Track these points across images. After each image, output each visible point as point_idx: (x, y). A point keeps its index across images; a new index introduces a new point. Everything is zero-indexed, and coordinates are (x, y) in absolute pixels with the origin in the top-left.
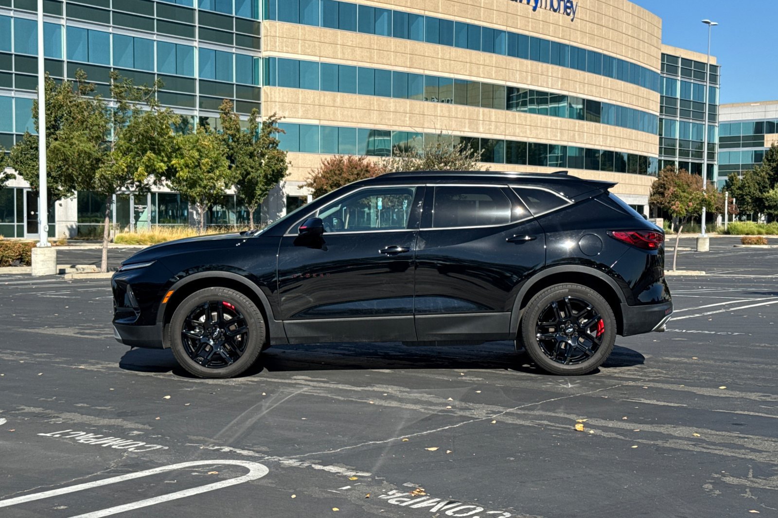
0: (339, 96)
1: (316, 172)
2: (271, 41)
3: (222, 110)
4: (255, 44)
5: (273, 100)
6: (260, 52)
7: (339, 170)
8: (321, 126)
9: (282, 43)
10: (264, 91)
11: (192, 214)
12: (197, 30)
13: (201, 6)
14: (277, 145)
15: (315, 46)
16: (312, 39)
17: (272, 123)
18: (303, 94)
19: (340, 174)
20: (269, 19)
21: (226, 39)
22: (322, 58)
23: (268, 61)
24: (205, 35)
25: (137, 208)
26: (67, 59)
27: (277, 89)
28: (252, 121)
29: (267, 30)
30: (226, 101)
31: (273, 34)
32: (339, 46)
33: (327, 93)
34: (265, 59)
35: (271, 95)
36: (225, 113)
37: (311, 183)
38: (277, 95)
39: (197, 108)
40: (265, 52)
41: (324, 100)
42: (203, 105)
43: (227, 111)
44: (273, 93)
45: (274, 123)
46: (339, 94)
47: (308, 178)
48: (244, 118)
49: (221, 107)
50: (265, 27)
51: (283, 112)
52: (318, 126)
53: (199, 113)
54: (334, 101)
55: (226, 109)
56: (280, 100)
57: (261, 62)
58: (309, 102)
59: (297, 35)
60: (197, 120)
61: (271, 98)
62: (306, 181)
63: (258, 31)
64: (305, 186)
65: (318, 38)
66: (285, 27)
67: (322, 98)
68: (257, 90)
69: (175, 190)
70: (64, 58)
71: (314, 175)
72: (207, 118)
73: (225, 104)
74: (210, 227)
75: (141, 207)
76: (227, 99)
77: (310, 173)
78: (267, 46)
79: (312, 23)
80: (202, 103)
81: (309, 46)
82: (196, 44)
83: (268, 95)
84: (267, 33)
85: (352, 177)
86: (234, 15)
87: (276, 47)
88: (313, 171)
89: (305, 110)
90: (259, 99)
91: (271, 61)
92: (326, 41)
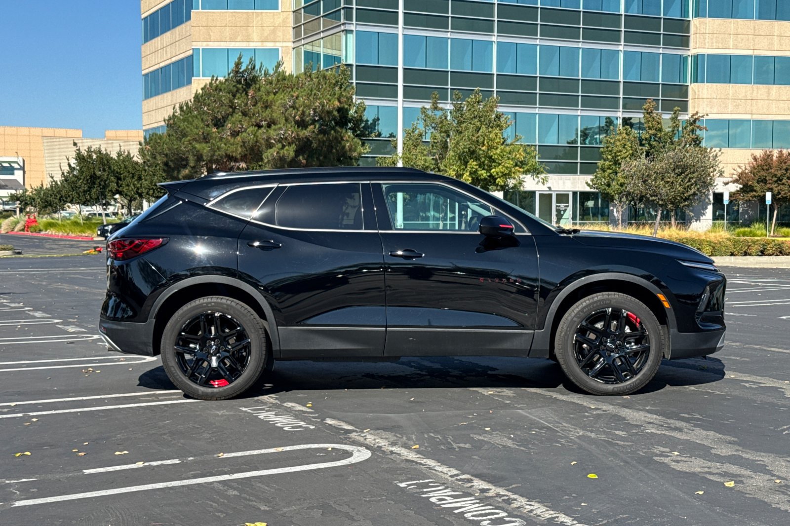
0: (775, 88)
1: (743, 168)
2: (700, 38)
3: (645, 110)
4: (684, 42)
5: (700, 97)
6: (689, 50)
7: (766, 165)
8: (753, 121)
9: (712, 39)
10: (692, 88)
11: (613, 211)
12: (623, 34)
13: (629, 11)
14: (700, 142)
15: (748, 40)
16: (745, 33)
17: (695, 121)
18: (731, 89)
19: (768, 170)
20: (698, 16)
21: (653, 40)
22: (755, 51)
23: (696, 58)
24: (631, 39)
25: (559, 206)
26: (497, 71)
27: (706, 85)
28: (674, 119)
29: (697, 28)
30: (649, 101)
31: (703, 31)
32: (775, 37)
33: (761, 86)
34: (694, 56)
35: (699, 91)
36: (648, 113)
37: (737, 179)
38: (705, 91)
39: (621, 109)
40: (694, 49)
41: (757, 93)
42: (628, 106)
43: (649, 111)
44: (700, 90)
45: (697, 121)
46: (775, 86)
47: (733, 174)
48: (667, 116)
49: (644, 107)
50: (695, 24)
51: (711, 108)
52: (749, 121)
53: (622, 114)
54: (769, 94)
55: (649, 108)
56: (709, 96)
57: (689, 59)
58: (740, 97)
59: (729, 30)
60: (620, 121)
61: (699, 95)
62: (732, 177)
63: (687, 30)
64: (731, 182)
65: (753, 31)
66: (717, 23)
67: (755, 92)
68: (685, 88)
69: (594, 188)
70: (494, 71)
71: (740, 171)
72: (630, 119)
73: (648, 104)
74: (631, 224)
75: (562, 205)
76: (650, 99)
77: (734, 170)
78: (696, 43)
79: (746, 16)
80: (627, 104)
81: (742, 40)
82: (621, 48)
83: (695, 92)
84: (697, 30)
85: (779, 172)
86: (662, 16)
87: (705, 44)
88: (740, 167)
89: (736, 105)
90: (686, 97)
91: (699, 57)
92: (761, 33)
